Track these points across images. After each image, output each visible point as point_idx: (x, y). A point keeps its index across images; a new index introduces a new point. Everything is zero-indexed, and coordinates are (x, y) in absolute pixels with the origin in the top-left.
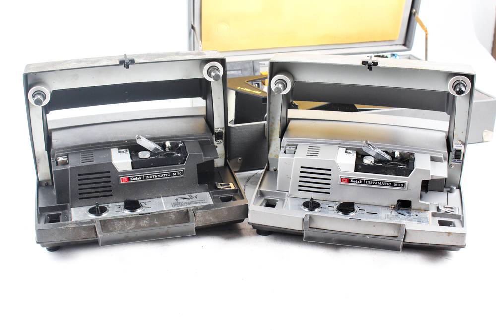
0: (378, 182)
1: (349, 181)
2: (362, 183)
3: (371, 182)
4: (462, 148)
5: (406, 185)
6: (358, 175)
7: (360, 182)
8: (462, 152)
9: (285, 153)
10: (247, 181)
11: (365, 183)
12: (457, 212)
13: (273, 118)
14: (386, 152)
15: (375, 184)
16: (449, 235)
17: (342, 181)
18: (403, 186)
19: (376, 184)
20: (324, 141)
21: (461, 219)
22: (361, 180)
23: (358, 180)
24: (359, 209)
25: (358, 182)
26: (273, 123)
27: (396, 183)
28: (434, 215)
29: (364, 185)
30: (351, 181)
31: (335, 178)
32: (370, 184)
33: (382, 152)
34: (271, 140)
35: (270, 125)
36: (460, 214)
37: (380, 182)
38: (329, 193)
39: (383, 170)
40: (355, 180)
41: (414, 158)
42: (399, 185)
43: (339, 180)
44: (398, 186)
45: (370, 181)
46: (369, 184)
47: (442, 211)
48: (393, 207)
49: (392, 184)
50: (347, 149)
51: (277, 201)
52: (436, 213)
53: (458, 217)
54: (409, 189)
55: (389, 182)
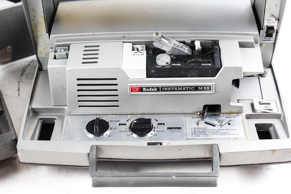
0: (177, 87)
1: (141, 89)
2: (158, 90)
3: (169, 89)
4: (275, 25)
5: (213, 88)
6: (152, 82)
7: (156, 90)
8: (275, 28)
9: (55, 58)
10: (22, 75)
11: (162, 91)
12: (276, 110)
13: (33, 10)
14: (184, 43)
15: (174, 91)
16: (273, 153)
17: (132, 91)
18: (210, 89)
19: (176, 91)
20: (104, 35)
21: (282, 119)
22: (156, 88)
23: (152, 88)
24: (157, 123)
25: (153, 90)
26: (35, 17)
27: (201, 87)
28: (248, 117)
29: (160, 93)
30: (144, 89)
31: (123, 88)
32: (168, 91)
33: (178, 44)
34: (37, 36)
35: (32, 19)
36: (280, 112)
37: (180, 87)
38: (118, 106)
39: (183, 72)
40: (149, 88)
41: (220, 49)
42: (205, 88)
43: (129, 90)
44: (203, 90)
45: (168, 87)
46: (166, 91)
47: (258, 111)
48: (199, 113)
49: (196, 88)
50: (134, 44)
51: (55, 119)
52: (251, 115)
53: (278, 117)
54: (217, 91)
55: (191, 87)
